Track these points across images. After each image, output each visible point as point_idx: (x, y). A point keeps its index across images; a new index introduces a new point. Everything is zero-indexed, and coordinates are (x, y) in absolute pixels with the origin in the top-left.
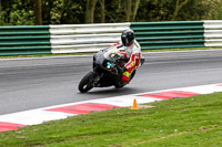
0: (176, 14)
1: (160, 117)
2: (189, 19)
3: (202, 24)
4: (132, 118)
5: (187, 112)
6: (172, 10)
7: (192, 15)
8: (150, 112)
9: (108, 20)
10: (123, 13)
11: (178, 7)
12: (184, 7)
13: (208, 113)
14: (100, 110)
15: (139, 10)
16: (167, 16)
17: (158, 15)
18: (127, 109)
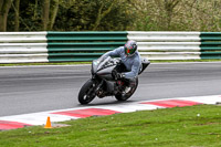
0: (98, 23)
1: (76, 137)
2: (112, 29)
3: (126, 35)
4: (45, 138)
5: (106, 132)
6: (93, 18)
7: (115, 24)
8: (65, 131)
9: (22, 28)
10: (40, 21)
11: (100, 16)
12: (106, 16)
13: (129, 133)
14: (9, 129)
15: (57, 18)
16: (88, 25)
17: (78, 23)
18: (40, 128)
